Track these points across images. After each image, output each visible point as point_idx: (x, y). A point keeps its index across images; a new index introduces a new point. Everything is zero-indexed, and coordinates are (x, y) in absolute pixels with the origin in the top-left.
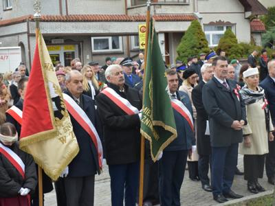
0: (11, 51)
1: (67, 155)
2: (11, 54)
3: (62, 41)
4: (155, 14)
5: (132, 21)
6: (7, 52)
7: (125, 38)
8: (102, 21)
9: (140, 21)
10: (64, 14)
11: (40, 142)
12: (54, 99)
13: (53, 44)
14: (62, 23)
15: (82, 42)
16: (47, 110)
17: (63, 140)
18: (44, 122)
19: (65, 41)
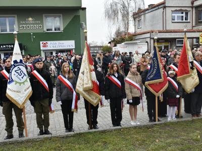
1: (194, 84)
2: (143, 46)
3: (164, 41)
6: (141, 45)
7: (191, 39)
9: (199, 32)
10: (165, 29)
11: (184, 79)
12: (190, 62)
14: (165, 33)
15: (172, 41)
16: (188, 67)
17: (193, 78)
18: (186, 71)
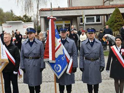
0: (29, 24)
2: (29, 25)
3: (61, 19)
4: (109, 4)
5: (93, 9)
6: (27, 25)
8: (76, 10)
13: (57, 21)
15: (72, 19)
19: (63, 19)
